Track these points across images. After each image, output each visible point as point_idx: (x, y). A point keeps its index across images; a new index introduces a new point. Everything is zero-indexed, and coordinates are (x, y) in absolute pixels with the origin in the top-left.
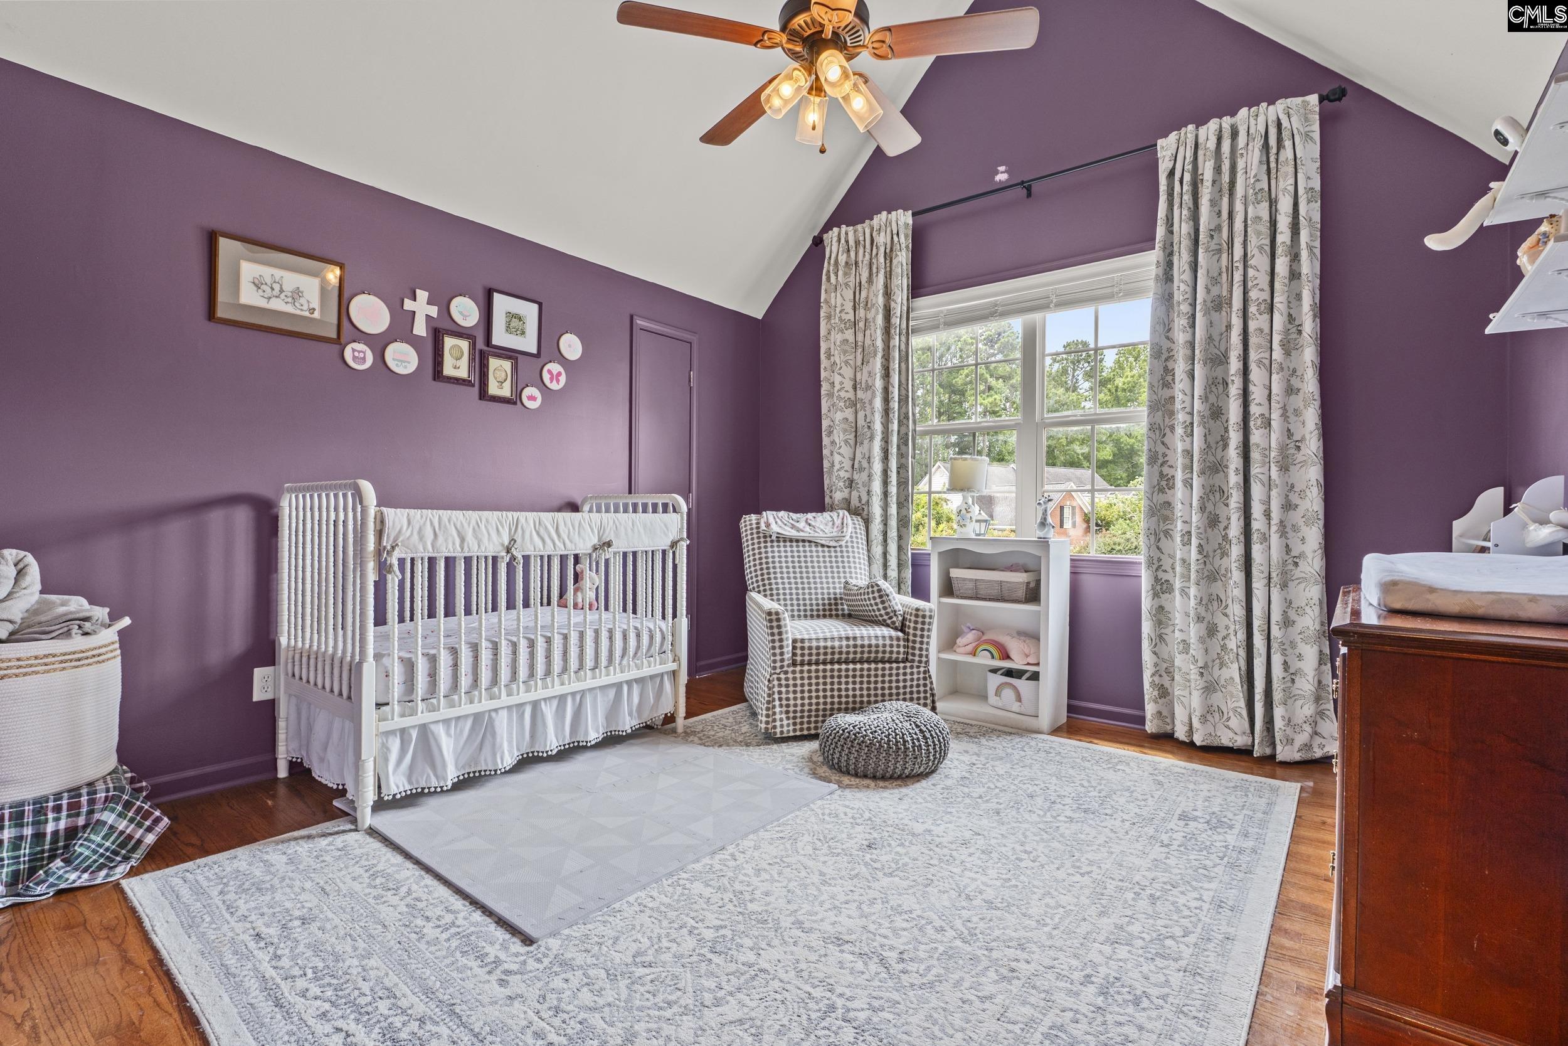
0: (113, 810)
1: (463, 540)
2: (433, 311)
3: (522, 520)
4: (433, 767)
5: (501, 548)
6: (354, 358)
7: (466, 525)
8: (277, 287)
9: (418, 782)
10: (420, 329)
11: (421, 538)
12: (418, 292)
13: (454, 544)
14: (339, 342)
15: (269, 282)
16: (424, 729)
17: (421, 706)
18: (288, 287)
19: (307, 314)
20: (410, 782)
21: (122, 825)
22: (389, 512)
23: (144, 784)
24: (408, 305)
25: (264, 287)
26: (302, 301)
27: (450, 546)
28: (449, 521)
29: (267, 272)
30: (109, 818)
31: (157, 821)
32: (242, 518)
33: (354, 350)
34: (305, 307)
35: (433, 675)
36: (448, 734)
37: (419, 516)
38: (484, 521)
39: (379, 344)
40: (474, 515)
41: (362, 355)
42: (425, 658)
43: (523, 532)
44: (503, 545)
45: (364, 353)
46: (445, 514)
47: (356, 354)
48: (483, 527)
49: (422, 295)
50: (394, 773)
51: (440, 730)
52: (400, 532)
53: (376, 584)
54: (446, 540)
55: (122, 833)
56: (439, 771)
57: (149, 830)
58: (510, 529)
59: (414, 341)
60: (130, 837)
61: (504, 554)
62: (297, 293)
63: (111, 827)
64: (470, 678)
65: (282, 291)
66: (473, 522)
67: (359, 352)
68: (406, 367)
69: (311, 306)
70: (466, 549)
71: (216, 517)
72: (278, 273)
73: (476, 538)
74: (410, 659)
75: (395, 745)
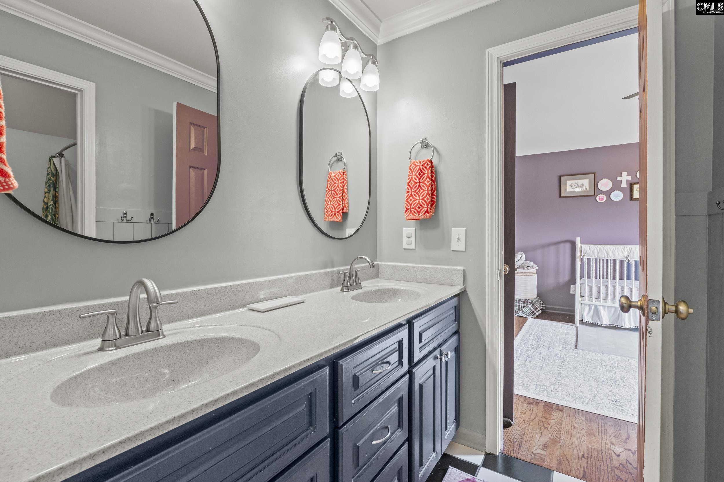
0: (530, 305)
1: (608, 254)
2: (630, 178)
3: (633, 249)
4: (599, 319)
5: (624, 258)
6: (600, 199)
7: (609, 250)
8: (576, 185)
9: (594, 321)
10: (624, 185)
11: (593, 253)
12: (623, 173)
13: (604, 255)
14: (594, 196)
15: (574, 184)
16: (596, 307)
17: (594, 300)
18: (579, 184)
19: (585, 190)
20: (592, 320)
21: (532, 309)
22: (584, 246)
23: (545, 306)
24: (619, 178)
25: (573, 186)
26: (584, 187)
27: (603, 256)
28: (603, 249)
29: (573, 182)
30: (530, 306)
31: (539, 310)
32: (568, 246)
33: (599, 197)
34: (584, 188)
35: (599, 292)
36: (604, 310)
37: (593, 247)
38: (617, 249)
39: (608, 193)
40: (613, 247)
41: (602, 198)
42: (596, 287)
43: (633, 253)
44: (625, 257)
45: (603, 197)
46: (602, 246)
47: (600, 198)
48: (616, 251)
49: (624, 174)
50: (587, 316)
51: (601, 309)
52: (587, 251)
53: (580, 264)
54: (602, 254)
55: (532, 310)
56: (601, 320)
57: (537, 312)
58: (628, 252)
59: (622, 190)
60: (533, 312)
61: (625, 259)
62: (582, 185)
63: (530, 308)
64: (612, 296)
65: (578, 185)
66: (612, 249)
67: (601, 197)
68: (618, 199)
69: (586, 187)
70: (609, 257)
71: (562, 245)
72: (576, 181)
73: (613, 254)
74: (592, 286)
75: (587, 309)
